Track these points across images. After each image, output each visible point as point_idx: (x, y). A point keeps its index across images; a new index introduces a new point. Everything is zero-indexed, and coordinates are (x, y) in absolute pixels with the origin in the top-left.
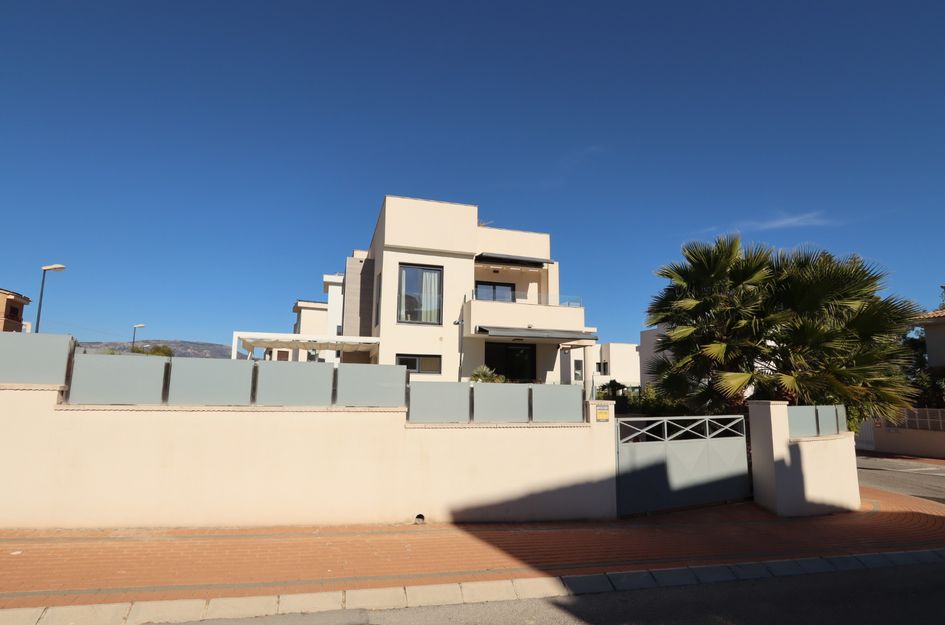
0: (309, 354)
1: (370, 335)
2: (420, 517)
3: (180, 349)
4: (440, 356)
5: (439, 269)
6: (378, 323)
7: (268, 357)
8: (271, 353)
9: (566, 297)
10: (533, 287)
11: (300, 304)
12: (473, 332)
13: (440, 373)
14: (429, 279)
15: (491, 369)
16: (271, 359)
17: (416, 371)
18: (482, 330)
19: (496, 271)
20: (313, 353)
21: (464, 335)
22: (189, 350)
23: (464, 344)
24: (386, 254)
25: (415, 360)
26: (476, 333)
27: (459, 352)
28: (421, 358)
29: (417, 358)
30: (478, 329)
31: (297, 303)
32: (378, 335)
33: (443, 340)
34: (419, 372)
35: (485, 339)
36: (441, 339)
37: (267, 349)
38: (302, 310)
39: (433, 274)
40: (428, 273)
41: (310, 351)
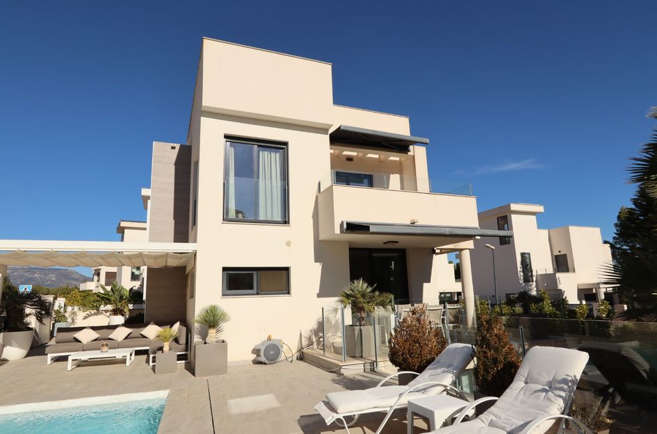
0: (133, 273)
1: (186, 241)
3: (27, 274)
4: (287, 269)
5: (281, 146)
6: (195, 223)
7: (96, 278)
8: (98, 274)
10: (395, 179)
11: (123, 224)
12: (337, 231)
13: (289, 293)
14: (269, 160)
16: (98, 281)
17: (254, 291)
19: (350, 159)
20: (137, 273)
21: (322, 237)
22: (36, 275)
23: (322, 250)
24: (205, 122)
25: (252, 275)
26: (342, 231)
27: (316, 261)
28: (259, 272)
29: (255, 273)
30: (345, 226)
31: (120, 224)
32: (195, 241)
33: (292, 245)
34: (258, 294)
35: (350, 243)
36: (288, 244)
37: (96, 270)
38: (126, 230)
39: (273, 154)
40: (266, 153)
41: (135, 271)
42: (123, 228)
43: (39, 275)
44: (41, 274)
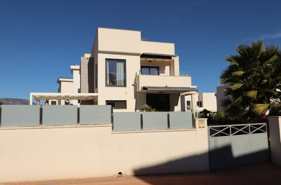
1: (93, 92)
2: (120, 173)
4: (126, 101)
5: (124, 61)
8: (48, 102)
9: (183, 72)
10: (167, 68)
11: (60, 79)
12: (140, 89)
13: (126, 108)
14: (120, 65)
15: (149, 106)
16: (48, 105)
17: (115, 108)
18: (145, 88)
19: (150, 61)
21: (137, 91)
23: (137, 95)
24: (99, 54)
25: (115, 103)
26: (142, 90)
27: (135, 99)
28: (117, 102)
29: (116, 102)
30: (143, 88)
31: (59, 79)
32: (97, 92)
33: (127, 94)
34: (116, 109)
35: (146, 92)
36: (126, 93)
37: (46, 100)
38: (62, 82)
39: (121, 63)
40: (119, 63)
41: (66, 101)
42: (61, 81)
43: (12, 102)
44: (13, 102)
